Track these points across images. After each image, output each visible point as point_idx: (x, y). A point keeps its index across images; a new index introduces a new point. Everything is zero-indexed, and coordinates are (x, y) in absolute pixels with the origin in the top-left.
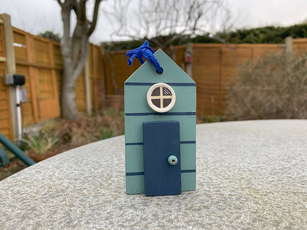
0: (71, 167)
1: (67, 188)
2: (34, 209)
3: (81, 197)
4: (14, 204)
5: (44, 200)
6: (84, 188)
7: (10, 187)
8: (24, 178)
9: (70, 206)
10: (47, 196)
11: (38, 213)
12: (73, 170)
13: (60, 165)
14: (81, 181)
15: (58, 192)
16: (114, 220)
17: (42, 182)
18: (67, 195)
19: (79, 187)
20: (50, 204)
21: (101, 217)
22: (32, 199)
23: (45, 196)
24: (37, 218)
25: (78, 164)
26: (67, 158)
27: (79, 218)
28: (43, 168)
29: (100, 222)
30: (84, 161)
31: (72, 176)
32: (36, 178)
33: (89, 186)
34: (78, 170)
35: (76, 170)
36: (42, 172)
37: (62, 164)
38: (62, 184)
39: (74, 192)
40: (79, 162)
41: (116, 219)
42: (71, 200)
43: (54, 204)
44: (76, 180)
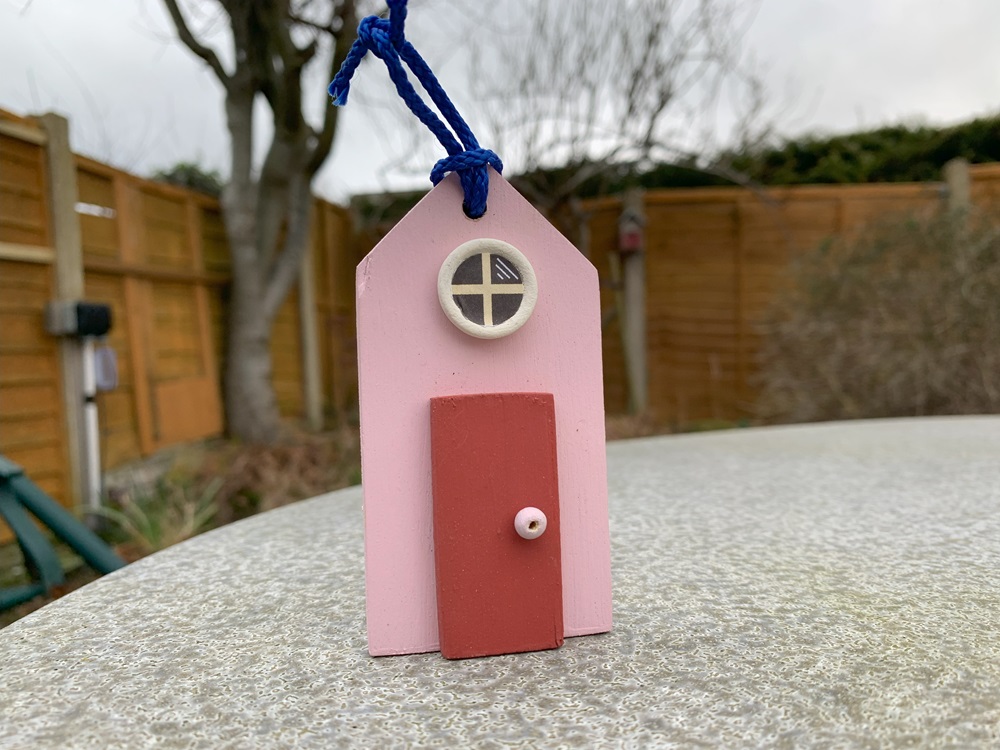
0: (283, 551)
1: (281, 602)
2: (190, 653)
3: (327, 624)
4: (131, 643)
5: (217, 631)
6: (333, 602)
7: (108, 602)
8: (146, 581)
9: (296, 644)
10: (223, 621)
11: (204, 663)
12: (293, 558)
13: (249, 546)
14: (319, 585)
15: (256, 613)
16: (432, 675)
17: (204, 589)
18: (282, 618)
19: (316, 598)
20: (237, 642)
21: (394, 670)
22: (179, 629)
23: (217, 623)
24: (203, 674)
25: (306, 542)
26: (269, 529)
27: (328, 672)
28: (200, 555)
29: (392, 682)
30: (323, 534)
31: (291, 572)
32: (183, 580)
33: (346, 595)
34: (307, 558)
35: (302, 558)
36: (197, 564)
37: (255, 545)
38: (264, 592)
39: (304, 611)
40: (308, 539)
41: (439, 674)
42: (297, 630)
43: (248, 641)
44: (305, 581)
